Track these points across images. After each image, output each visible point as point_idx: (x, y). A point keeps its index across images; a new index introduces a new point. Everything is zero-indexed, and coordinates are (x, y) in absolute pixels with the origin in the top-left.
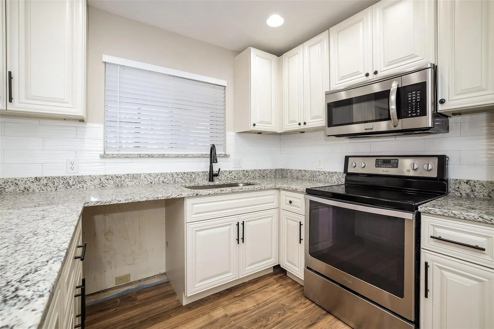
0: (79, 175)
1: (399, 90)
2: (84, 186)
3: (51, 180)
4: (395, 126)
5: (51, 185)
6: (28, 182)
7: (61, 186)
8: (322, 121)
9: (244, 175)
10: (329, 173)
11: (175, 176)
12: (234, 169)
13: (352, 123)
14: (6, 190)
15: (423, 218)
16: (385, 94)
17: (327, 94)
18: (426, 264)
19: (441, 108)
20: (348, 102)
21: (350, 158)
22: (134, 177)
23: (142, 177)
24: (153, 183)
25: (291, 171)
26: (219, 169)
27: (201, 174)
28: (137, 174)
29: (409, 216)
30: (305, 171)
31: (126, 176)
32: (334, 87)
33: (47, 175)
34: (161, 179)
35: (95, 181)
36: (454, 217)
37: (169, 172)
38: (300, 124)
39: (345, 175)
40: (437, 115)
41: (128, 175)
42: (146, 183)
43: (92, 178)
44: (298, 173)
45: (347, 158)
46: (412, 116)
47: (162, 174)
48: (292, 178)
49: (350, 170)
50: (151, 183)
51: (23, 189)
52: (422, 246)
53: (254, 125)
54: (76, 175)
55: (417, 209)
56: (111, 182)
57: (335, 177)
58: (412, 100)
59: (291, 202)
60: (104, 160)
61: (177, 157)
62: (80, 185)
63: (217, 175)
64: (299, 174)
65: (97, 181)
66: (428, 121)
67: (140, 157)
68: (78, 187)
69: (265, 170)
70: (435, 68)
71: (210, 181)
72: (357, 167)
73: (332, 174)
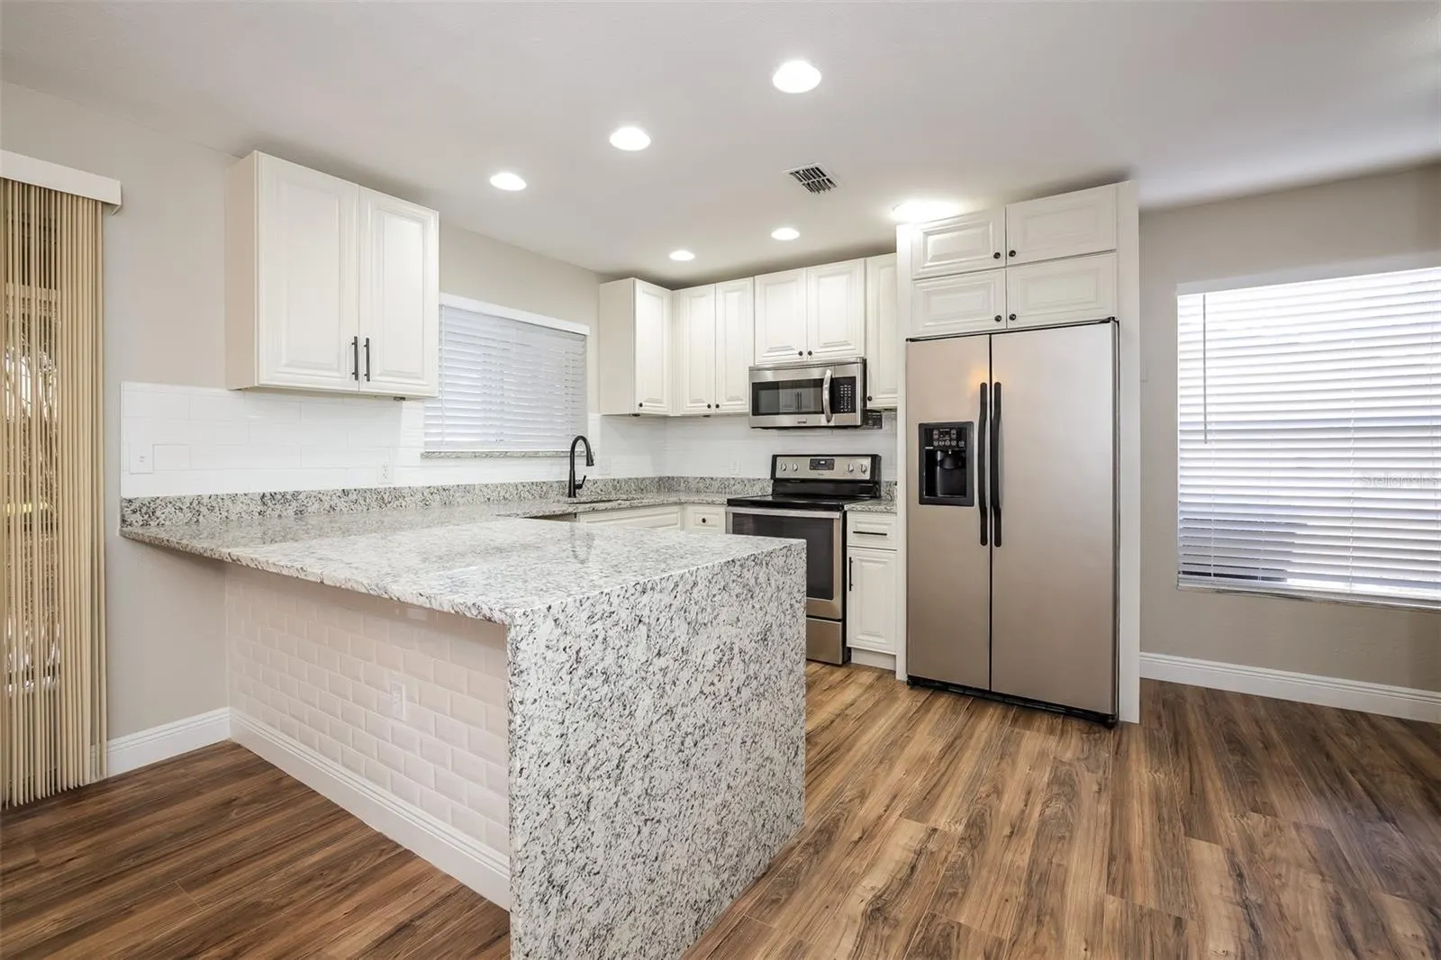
0: (397, 486)
1: (833, 380)
2: (403, 504)
3: (362, 492)
4: (828, 421)
5: (362, 502)
6: (334, 497)
7: (374, 504)
8: (745, 405)
9: (615, 487)
10: (749, 480)
11: (520, 488)
12: (600, 477)
13: (778, 414)
14: (309, 509)
15: (849, 515)
16: (818, 383)
17: (752, 370)
18: (850, 558)
19: (870, 405)
20: (775, 386)
21: (778, 458)
22: (467, 489)
23: (477, 491)
24: (492, 499)
25: (686, 480)
26: (585, 477)
27: (555, 485)
28: (470, 485)
29: (837, 515)
30: (712, 479)
31: (455, 487)
32: (760, 362)
33: (358, 487)
34: (502, 493)
35: (417, 497)
36: (870, 511)
37: (512, 482)
38: (709, 406)
39: (772, 481)
40: (865, 412)
41: (458, 486)
42: (482, 500)
43: (413, 491)
44: (698, 482)
45: (775, 457)
46: (844, 412)
47: (502, 485)
48: (688, 490)
49: (779, 475)
50: (489, 499)
51: (328, 508)
52: (848, 544)
53: (641, 405)
54: (392, 486)
55: (843, 508)
56: (437, 497)
57: (757, 486)
58: (844, 394)
59: (704, 521)
60: (428, 463)
61: (523, 456)
62: (397, 503)
63: (580, 487)
64: (701, 485)
65: (419, 496)
66: (857, 418)
67: (475, 456)
68: (395, 506)
69: (644, 479)
70: (864, 363)
71: (570, 496)
72: (788, 470)
73: (753, 481)
